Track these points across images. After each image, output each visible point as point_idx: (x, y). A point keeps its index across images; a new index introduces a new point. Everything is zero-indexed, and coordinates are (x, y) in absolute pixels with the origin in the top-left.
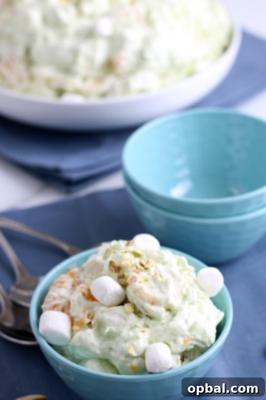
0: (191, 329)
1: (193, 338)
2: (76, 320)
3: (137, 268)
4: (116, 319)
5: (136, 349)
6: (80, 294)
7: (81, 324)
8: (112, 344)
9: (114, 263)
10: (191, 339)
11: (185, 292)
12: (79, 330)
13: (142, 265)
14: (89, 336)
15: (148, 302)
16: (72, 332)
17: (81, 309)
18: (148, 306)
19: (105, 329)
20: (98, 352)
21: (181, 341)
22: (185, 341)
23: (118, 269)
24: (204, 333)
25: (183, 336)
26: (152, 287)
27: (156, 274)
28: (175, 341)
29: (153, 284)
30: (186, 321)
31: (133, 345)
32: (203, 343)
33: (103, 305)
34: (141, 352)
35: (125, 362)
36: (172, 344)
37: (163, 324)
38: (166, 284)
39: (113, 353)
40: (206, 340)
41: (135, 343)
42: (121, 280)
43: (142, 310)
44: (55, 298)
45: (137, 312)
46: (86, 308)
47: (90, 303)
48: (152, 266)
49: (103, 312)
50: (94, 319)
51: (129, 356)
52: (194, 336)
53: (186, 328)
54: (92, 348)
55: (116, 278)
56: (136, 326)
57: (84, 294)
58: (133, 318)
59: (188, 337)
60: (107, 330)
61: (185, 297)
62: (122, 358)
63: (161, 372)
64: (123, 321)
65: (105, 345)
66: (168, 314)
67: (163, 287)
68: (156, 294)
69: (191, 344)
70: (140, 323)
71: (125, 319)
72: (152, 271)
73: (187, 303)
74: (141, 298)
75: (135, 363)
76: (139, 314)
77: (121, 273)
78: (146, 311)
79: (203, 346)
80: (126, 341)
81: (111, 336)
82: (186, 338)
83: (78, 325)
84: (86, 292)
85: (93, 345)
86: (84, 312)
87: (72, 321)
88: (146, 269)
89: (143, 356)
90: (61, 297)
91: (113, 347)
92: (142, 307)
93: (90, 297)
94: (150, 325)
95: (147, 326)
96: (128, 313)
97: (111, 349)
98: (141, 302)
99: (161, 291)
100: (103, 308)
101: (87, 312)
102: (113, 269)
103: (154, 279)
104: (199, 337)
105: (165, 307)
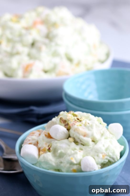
0: (107, 149)
1: (108, 154)
2: (41, 149)
3: (75, 120)
4: (64, 146)
5: (75, 159)
6: (44, 135)
7: (44, 151)
8: (62, 160)
9: (62, 118)
10: (107, 155)
11: (102, 132)
12: (43, 154)
13: (78, 119)
14: (49, 156)
15: (82, 135)
16: (39, 155)
17: (45, 143)
18: (82, 137)
19: (58, 151)
20: (54, 164)
21: (101, 156)
22: (103, 156)
23: (65, 121)
24: (114, 153)
25: (102, 153)
26: (84, 128)
27: (86, 123)
28: (98, 156)
29: (84, 127)
30: (104, 146)
31: (74, 157)
32: (113, 159)
33: (56, 140)
34: (78, 161)
35: (69, 168)
36: (96, 157)
37: (90, 148)
38: (92, 126)
39: (62, 165)
40: (115, 157)
41: (75, 156)
42: (67, 126)
43: (79, 141)
44: (29, 140)
45: (76, 142)
46: (47, 142)
47: (49, 140)
48: (83, 120)
49: (56, 143)
50: (52, 147)
51: (72, 164)
52: (108, 153)
53: (103, 149)
54: (51, 162)
55: (64, 126)
56: (75, 149)
57: (46, 135)
58: (73, 144)
59: (105, 154)
60: (59, 151)
61: (102, 135)
62: (68, 165)
63: (90, 171)
64: (68, 147)
65: (58, 161)
66: (93, 143)
67: (90, 128)
68: (86, 131)
69: (107, 159)
70: (78, 147)
71: (69, 146)
72: (84, 122)
73: (103, 137)
74: (78, 133)
75: (75, 167)
76: (77, 143)
77: (66, 123)
78: (81, 141)
79: (113, 161)
80: (70, 156)
81: (61, 156)
82: (104, 154)
83: (42, 151)
84: (47, 134)
85: (51, 160)
86: (46, 144)
87: (39, 150)
88: (80, 121)
89: (79, 164)
90: (33, 140)
91: (62, 161)
92: (79, 138)
93: (49, 136)
94: (83, 149)
95: (81, 149)
96: (71, 142)
97: (61, 162)
98: (78, 135)
99: (89, 130)
100: (56, 141)
101: (48, 144)
102: (62, 121)
103: (85, 125)
104: (111, 154)
105: (91, 139)
